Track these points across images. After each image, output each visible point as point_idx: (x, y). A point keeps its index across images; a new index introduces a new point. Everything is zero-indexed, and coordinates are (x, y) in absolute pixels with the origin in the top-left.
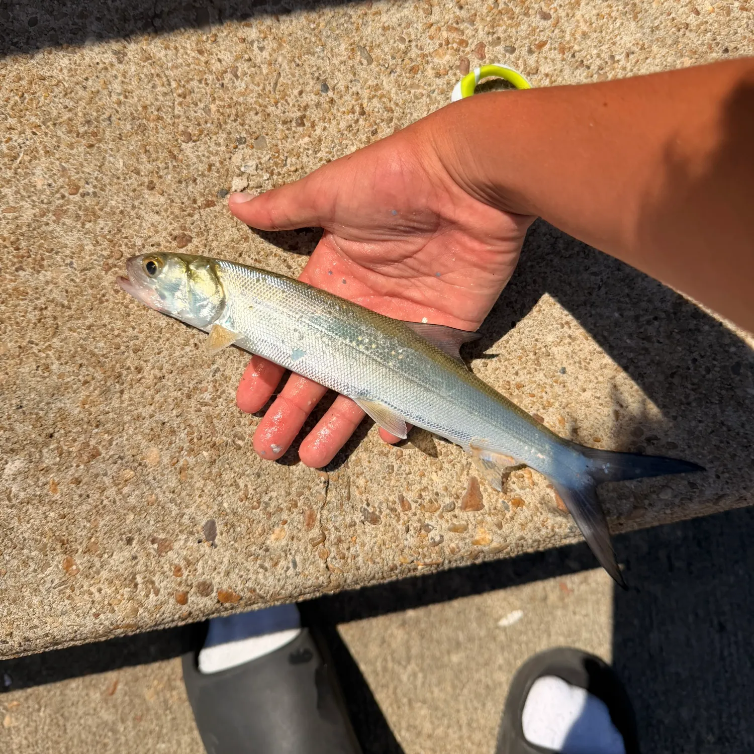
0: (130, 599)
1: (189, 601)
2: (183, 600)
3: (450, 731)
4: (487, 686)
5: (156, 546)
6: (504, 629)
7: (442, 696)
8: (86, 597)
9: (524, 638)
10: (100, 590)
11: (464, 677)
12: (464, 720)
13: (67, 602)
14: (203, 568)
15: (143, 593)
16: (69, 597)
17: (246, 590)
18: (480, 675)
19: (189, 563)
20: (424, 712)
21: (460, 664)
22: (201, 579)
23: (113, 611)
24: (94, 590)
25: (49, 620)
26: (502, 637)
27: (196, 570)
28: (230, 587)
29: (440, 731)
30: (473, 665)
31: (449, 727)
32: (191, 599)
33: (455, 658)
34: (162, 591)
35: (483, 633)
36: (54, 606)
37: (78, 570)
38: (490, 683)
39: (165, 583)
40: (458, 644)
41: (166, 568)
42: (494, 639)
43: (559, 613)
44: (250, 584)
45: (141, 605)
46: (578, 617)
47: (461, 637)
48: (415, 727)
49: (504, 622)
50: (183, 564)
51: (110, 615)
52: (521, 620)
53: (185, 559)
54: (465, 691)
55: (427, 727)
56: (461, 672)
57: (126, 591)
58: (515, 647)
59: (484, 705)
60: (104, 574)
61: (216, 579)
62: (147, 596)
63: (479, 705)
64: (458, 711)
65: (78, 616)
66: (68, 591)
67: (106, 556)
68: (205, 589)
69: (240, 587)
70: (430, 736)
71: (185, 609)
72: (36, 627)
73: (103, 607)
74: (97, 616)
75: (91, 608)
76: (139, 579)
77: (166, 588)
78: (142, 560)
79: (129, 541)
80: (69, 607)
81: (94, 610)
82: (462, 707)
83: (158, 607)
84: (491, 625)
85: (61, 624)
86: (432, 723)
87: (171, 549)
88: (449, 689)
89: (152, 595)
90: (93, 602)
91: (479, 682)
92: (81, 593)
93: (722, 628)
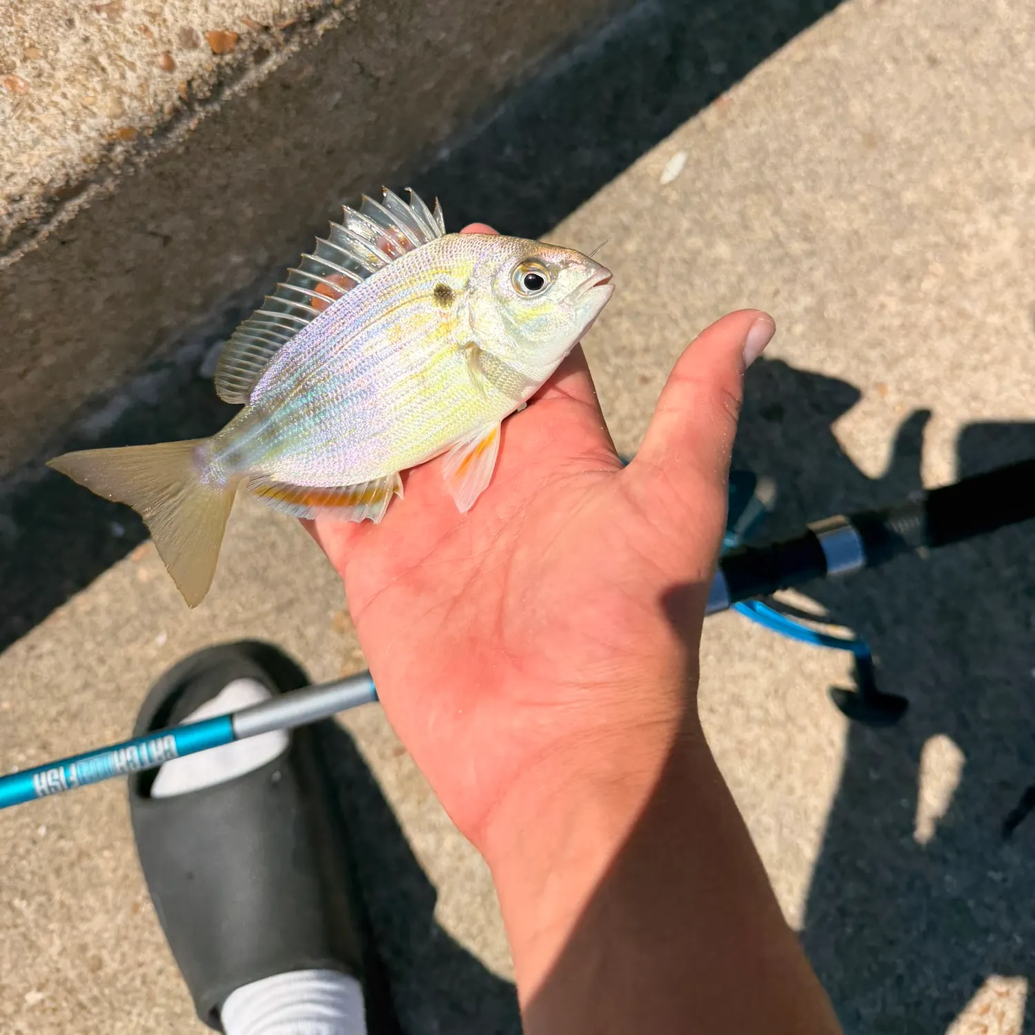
0: (106, 88)
1: (178, 64)
2: (170, 66)
3: (667, 333)
4: (685, 261)
5: (104, 15)
6: (671, 184)
7: (637, 297)
8: (53, 110)
9: (699, 185)
10: (64, 96)
11: (652, 262)
12: (676, 312)
13: (32, 126)
14: (173, 14)
15: (117, 76)
16: (32, 120)
17: (238, 22)
18: (670, 251)
19: (153, 16)
20: (626, 324)
21: (639, 251)
22: (177, 30)
23: (94, 115)
24: (57, 98)
25: (23, 158)
26: (674, 196)
27: (165, 21)
28: (217, 24)
29: (655, 339)
30: (656, 244)
31: (662, 328)
32: (178, 59)
33: (631, 246)
34: (138, 64)
35: (648, 201)
36: (20, 138)
37: (27, 84)
38: (686, 256)
39: (137, 52)
40: (626, 229)
41: (129, 33)
42: (664, 201)
43: (729, 134)
44: (238, 12)
45: (122, 92)
46: (753, 130)
47: (625, 217)
48: (624, 348)
49: (667, 177)
50: (146, 20)
51: (91, 121)
52: (686, 165)
53: (146, 12)
54: (662, 280)
55: (639, 341)
56: (645, 259)
57: (95, 83)
58: (695, 199)
59: (691, 285)
60: (60, 75)
61: (195, 20)
62: (123, 77)
63: (686, 287)
64: (664, 306)
65: (54, 138)
66: (28, 113)
67: (51, 53)
68: (189, 39)
69: (229, 21)
70: (646, 350)
71: (179, 77)
72: (12, 174)
73: (78, 115)
74: (77, 129)
75: (65, 122)
76: (103, 61)
77: (140, 57)
78: (96, 38)
79: (71, 22)
80: (38, 132)
81: (70, 123)
82: (666, 298)
83: (143, 85)
84: (653, 187)
85: (40, 156)
86: (641, 333)
87: (124, 9)
88: (641, 285)
89: (130, 74)
90: (64, 114)
91: (672, 260)
92: (46, 108)
93: (933, 61)
